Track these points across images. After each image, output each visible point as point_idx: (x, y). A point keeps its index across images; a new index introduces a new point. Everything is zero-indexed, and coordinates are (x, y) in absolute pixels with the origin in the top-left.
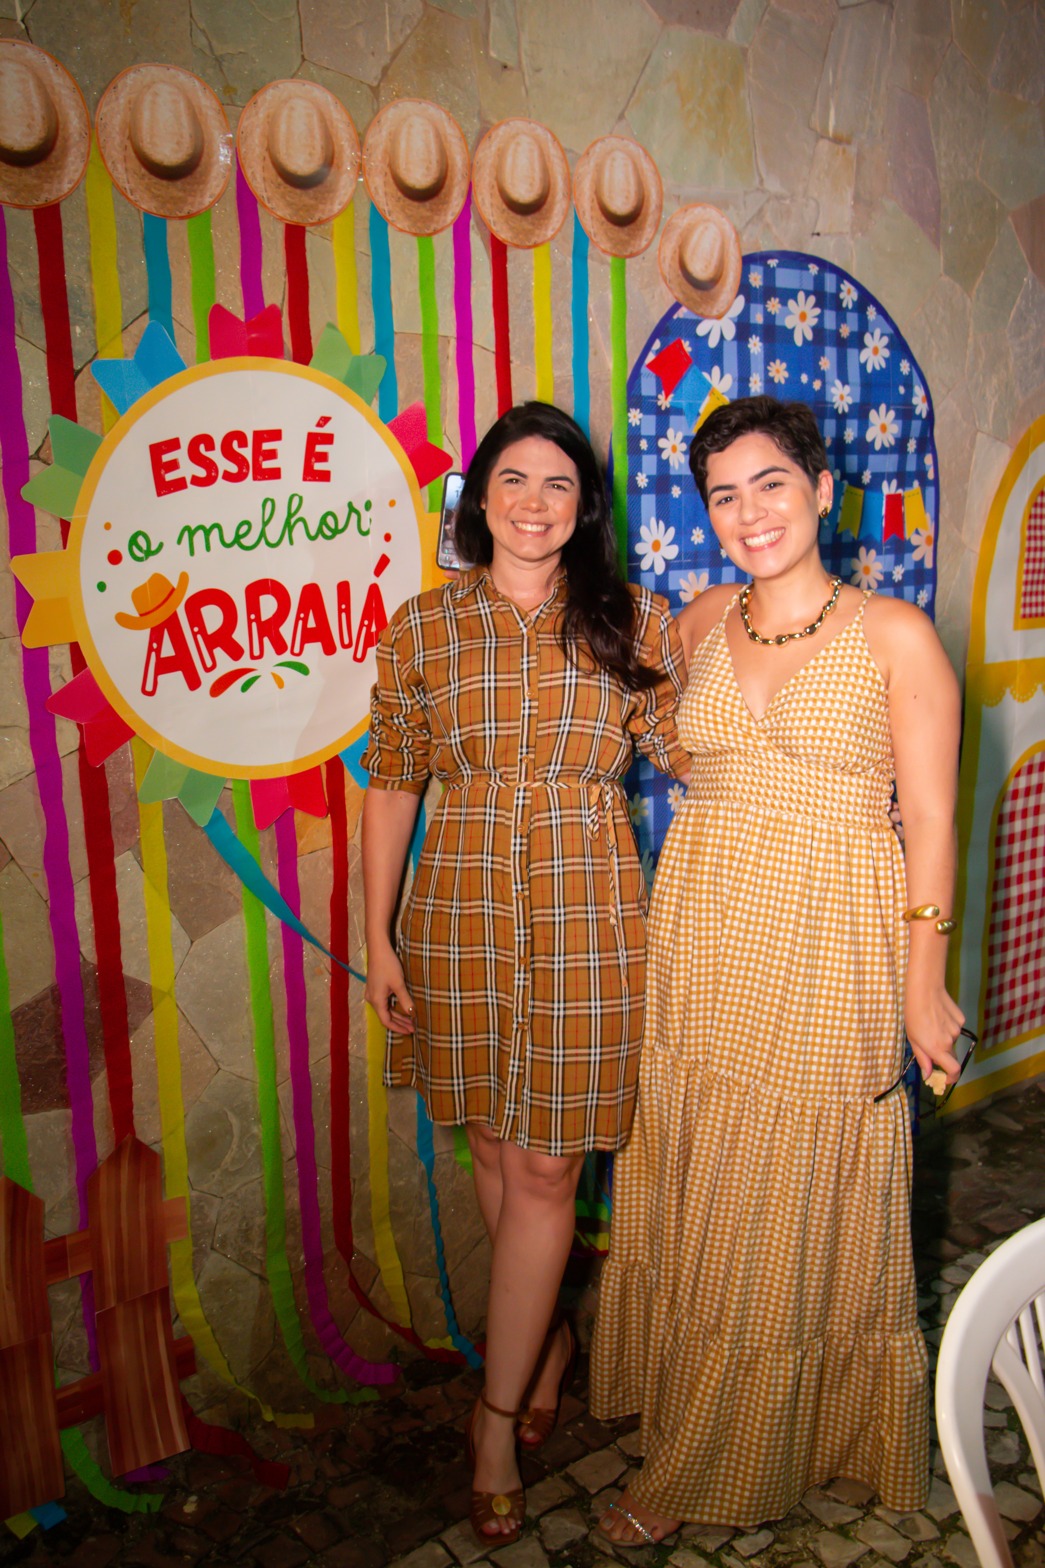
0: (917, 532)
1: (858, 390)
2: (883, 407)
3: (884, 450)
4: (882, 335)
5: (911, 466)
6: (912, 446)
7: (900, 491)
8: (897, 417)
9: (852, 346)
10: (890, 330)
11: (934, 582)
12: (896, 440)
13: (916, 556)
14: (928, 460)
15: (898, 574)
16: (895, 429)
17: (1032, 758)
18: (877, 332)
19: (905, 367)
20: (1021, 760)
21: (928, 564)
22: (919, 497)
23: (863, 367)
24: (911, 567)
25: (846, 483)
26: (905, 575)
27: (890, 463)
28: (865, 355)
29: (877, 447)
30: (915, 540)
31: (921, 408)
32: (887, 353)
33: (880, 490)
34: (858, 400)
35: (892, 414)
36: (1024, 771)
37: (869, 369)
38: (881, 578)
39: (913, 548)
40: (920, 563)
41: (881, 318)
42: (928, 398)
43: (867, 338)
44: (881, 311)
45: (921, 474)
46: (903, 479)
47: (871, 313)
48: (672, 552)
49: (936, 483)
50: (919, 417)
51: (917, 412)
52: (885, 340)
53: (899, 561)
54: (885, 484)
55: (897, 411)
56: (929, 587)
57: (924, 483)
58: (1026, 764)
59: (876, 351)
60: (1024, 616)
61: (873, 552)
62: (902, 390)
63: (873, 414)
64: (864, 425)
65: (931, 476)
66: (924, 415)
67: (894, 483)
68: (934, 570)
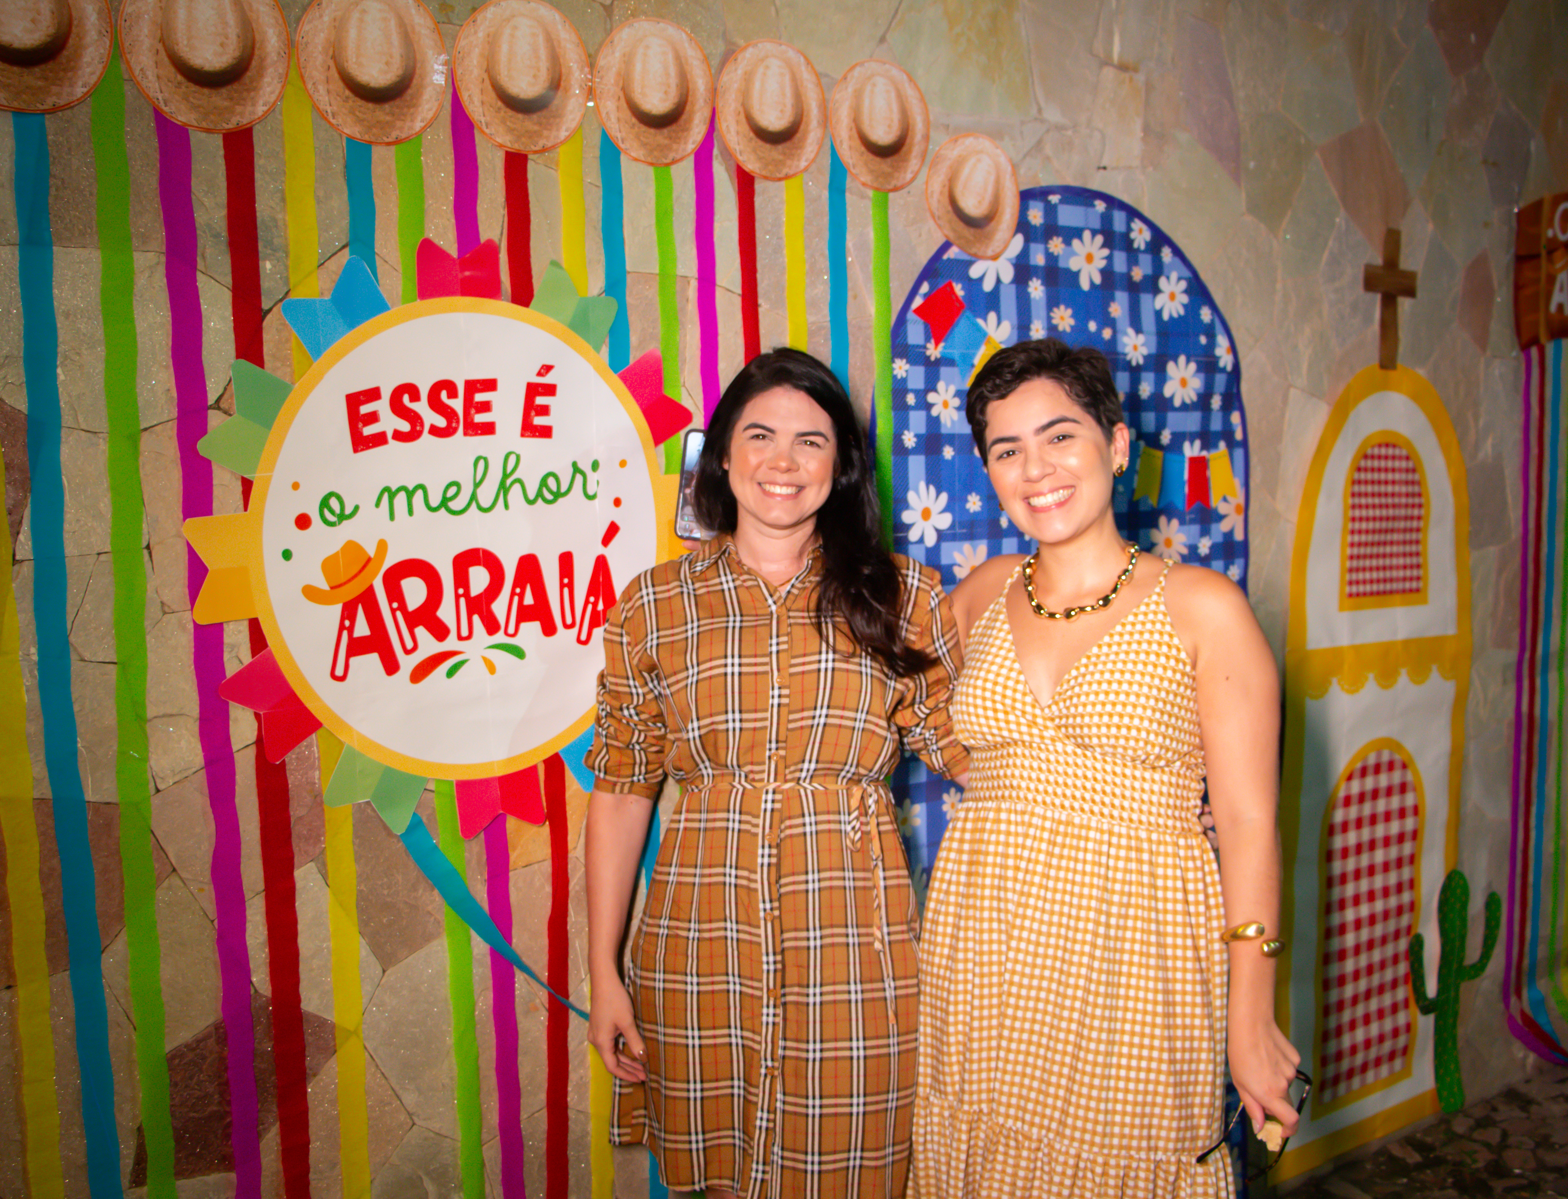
0: (1225, 499)
1: (1153, 340)
2: (1182, 359)
3: (1184, 407)
4: (1180, 279)
5: (1216, 425)
6: (1216, 402)
7: (1204, 453)
8: (1199, 370)
9: (1146, 291)
10: (1187, 274)
11: (1246, 555)
12: (1199, 396)
13: (1224, 526)
14: (1235, 418)
15: (1204, 546)
16: (1196, 383)
17: (1365, 759)
18: (1174, 276)
19: (1206, 315)
20: (1353, 761)
21: (1239, 536)
22: (1226, 459)
23: (1158, 314)
24: (1219, 539)
25: (1142, 443)
26: (1213, 548)
27: (1192, 422)
28: (1160, 301)
29: (1177, 403)
30: (1222, 509)
31: (1225, 360)
32: (1185, 299)
33: (1180, 451)
34: (1153, 350)
35: (1193, 366)
36: (1357, 774)
37: (1166, 317)
38: (1185, 551)
39: (1220, 518)
40: (1229, 535)
41: (1177, 261)
42: (1233, 349)
43: (1162, 282)
44: (1177, 252)
45: (1227, 434)
46: (1208, 439)
47: (1166, 254)
48: (945, 521)
49: (1245, 444)
50: (1223, 370)
51: (1221, 364)
52: (1183, 285)
53: (1204, 532)
54: (1186, 446)
55: (1198, 363)
56: (1240, 562)
57: (1231, 444)
58: (1359, 765)
59: (1172, 297)
60: (1350, 595)
61: (1175, 522)
62: (1203, 340)
63: (1171, 367)
64: (1161, 378)
65: (1239, 436)
66: (1229, 368)
67: (1197, 443)
68: (1245, 543)
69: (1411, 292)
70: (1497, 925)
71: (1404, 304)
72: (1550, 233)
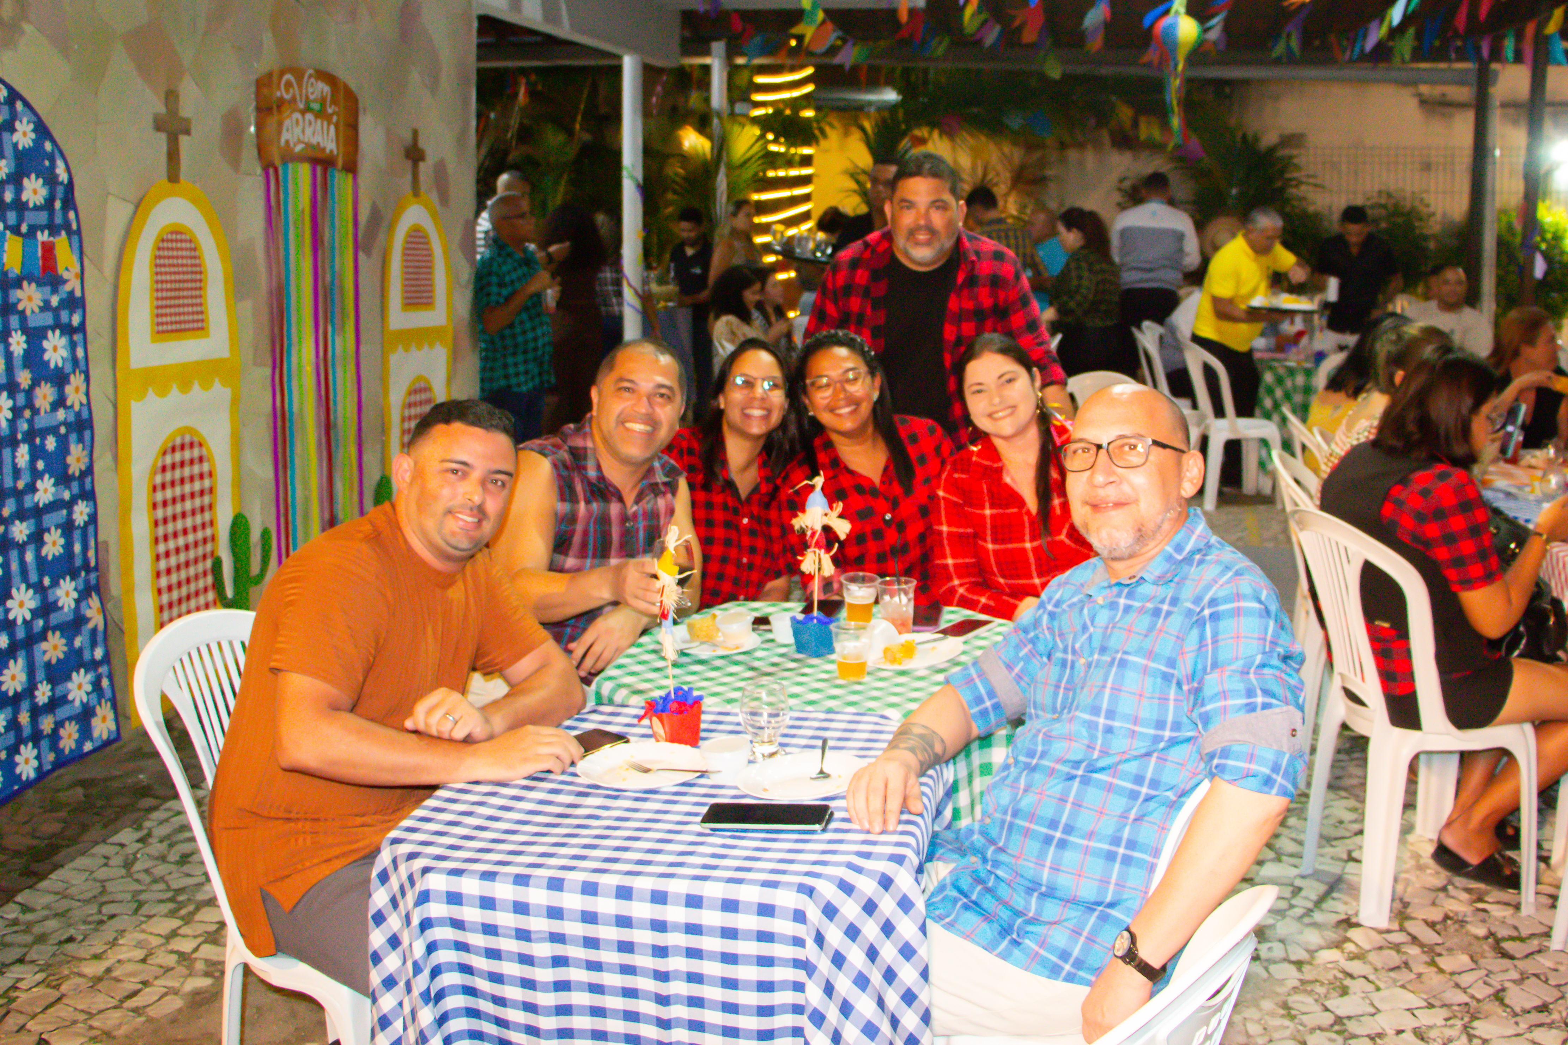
0: (67, 269)
1: (13, 165)
2: (33, 176)
3: (36, 208)
4: (29, 122)
5: (59, 219)
6: (58, 204)
7: (52, 239)
8: (45, 184)
9: (5, 130)
10: (34, 118)
11: (84, 307)
12: (46, 200)
13: (68, 287)
14: (72, 215)
15: (55, 301)
16: (43, 192)
17: (174, 441)
18: (25, 120)
19: (48, 146)
20: (165, 442)
21: (78, 293)
22: (67, 244)
23: (15, 145)
24: (64, 296)
25: (8, 232)
26: (61, 302)
27: (42, 218)
28: (16, 137)
29: (31, 205)
30: (66, 275)
31: (63, 177)
32: (33, 136)
33: (35, 237)
34: (13, 170)
35: (41, 181)
36: (169, 451)
37: (20, 147)
38: (41, 304)
39: (65, 282)
40: (72, 293)
41: (27, 109)
42: (68, 169)
43: (17, 125)
44: (26, 104)
45: (67, 226)
46: (54, 230)
47: (19, 105)
49: (79, 232)
50: (62, 183)
51: (61, 179)
52: (32, 126)
53: (55, 291)
54: (39, 233)
55: (44, 179)
56: (80, 311)
57: (70, 233)
58: (170, 445)
59: (25, 134)
60: (158, 332)
61: (34, 285)
62: (47, 163)
63: (26, 181)
64: (19, 189)
65: (74, 227)
66: (66, 181)
67: (46, 232)
68: (83, 299)
69: (188, 132)
70: (270, 548)
71: (183, 140)
72: (278, 94)
